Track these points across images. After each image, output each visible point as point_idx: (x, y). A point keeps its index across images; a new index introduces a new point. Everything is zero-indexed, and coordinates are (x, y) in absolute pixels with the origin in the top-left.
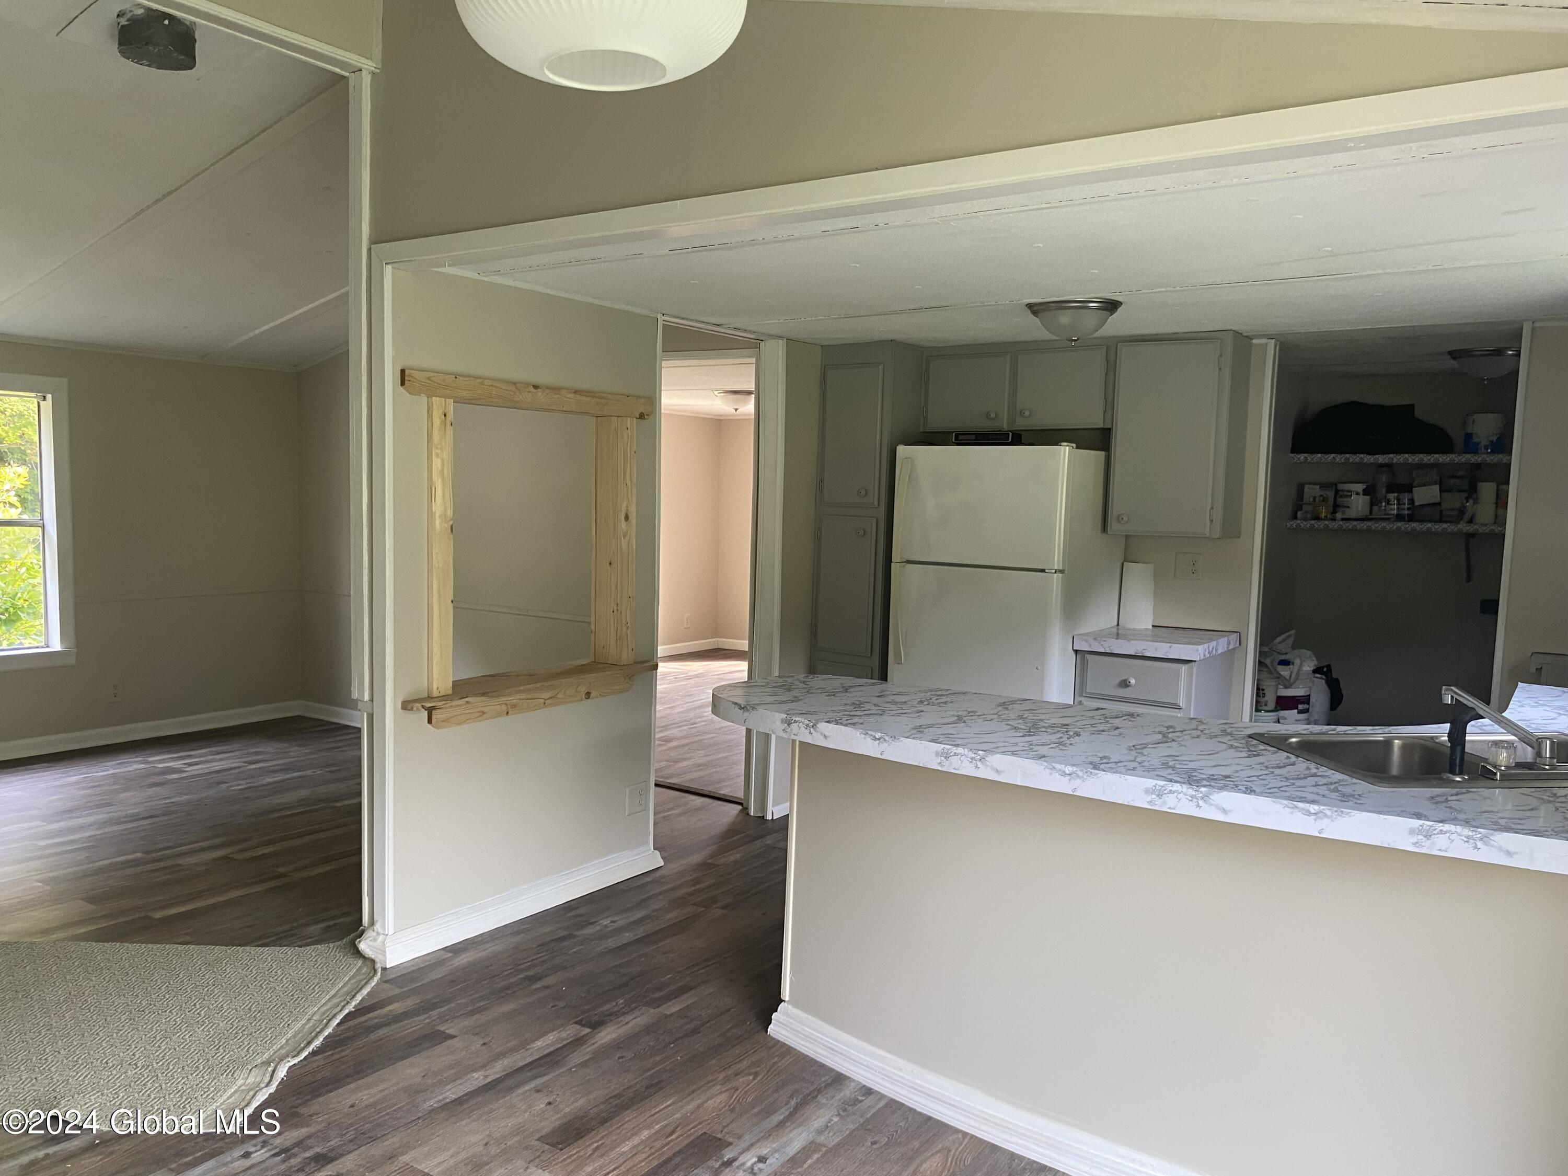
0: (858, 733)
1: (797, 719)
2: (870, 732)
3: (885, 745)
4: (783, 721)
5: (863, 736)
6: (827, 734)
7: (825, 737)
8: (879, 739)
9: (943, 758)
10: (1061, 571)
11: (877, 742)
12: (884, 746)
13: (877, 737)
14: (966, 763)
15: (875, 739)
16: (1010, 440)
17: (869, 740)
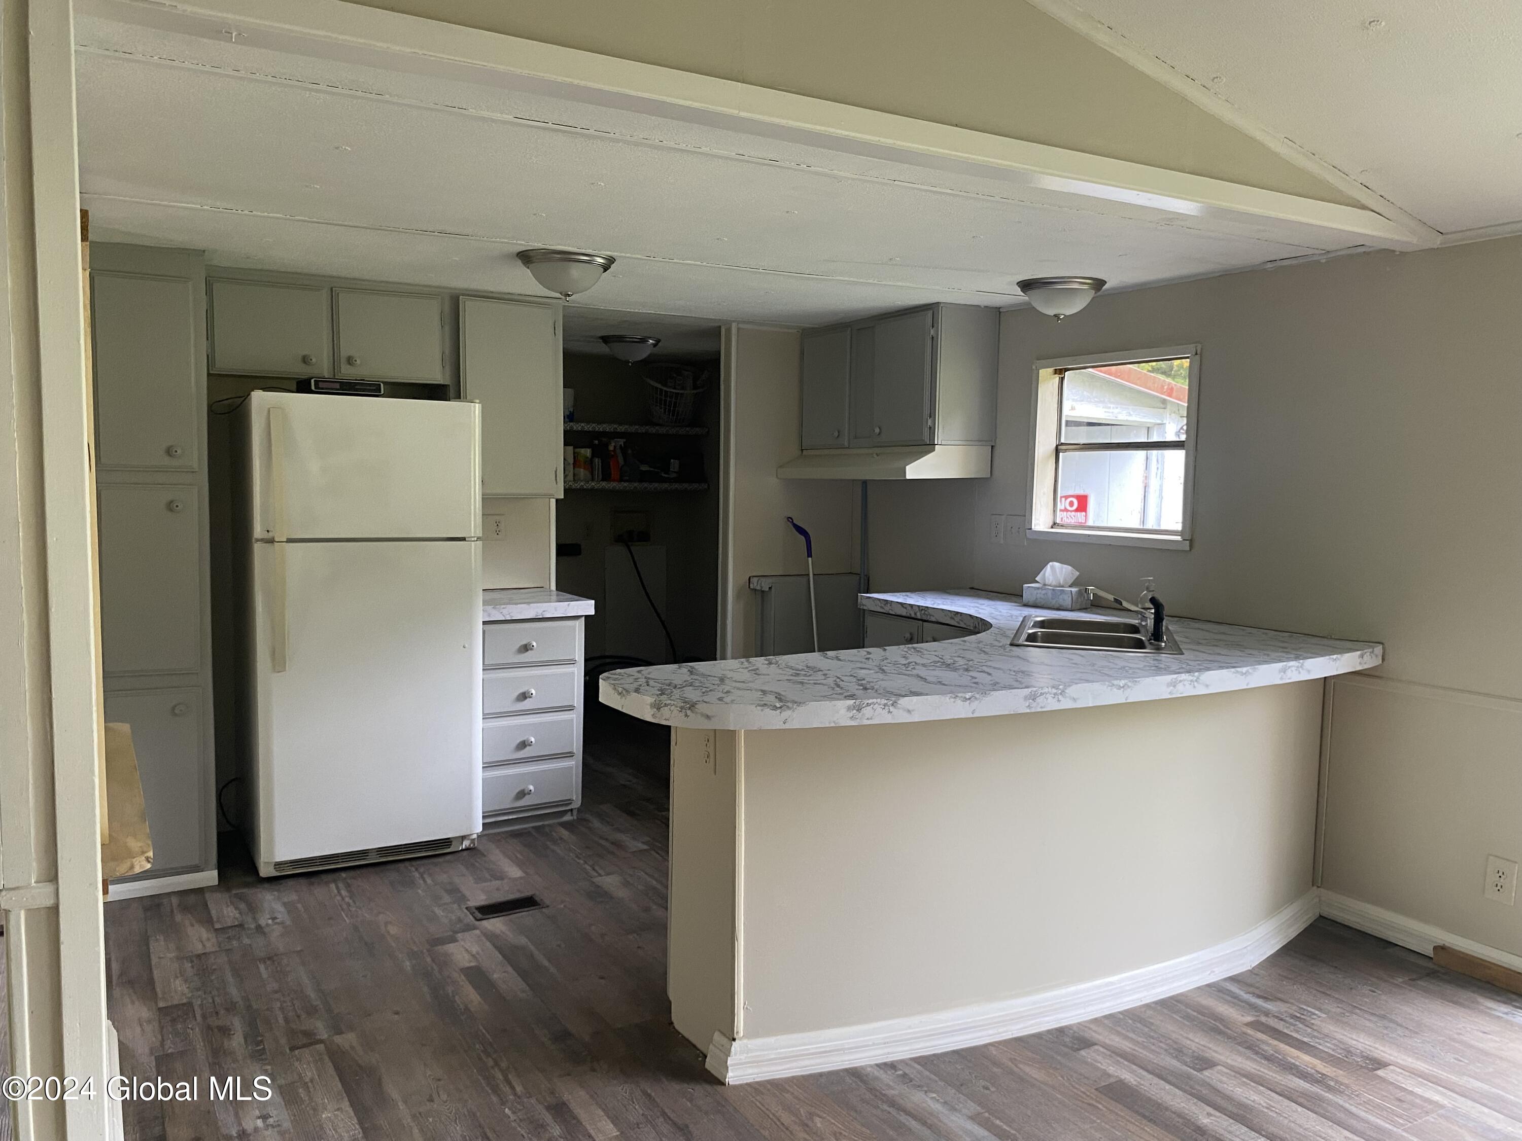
0: (947, 698)
1: (870, 701)
2: (960, 695)
3: (977, 702)
4: (849, 709)
5: (953, 700)
6: (910, 708)
7: (909, 711)
8: (969, 699)
9: (1031, 701)
10: (479, 539)
11: (968, 702)
12: (975, 704)
13: (968, 697)
14: (1050, 699)
15: (966, 699)
16: (382, 392)
17: (959, 702)
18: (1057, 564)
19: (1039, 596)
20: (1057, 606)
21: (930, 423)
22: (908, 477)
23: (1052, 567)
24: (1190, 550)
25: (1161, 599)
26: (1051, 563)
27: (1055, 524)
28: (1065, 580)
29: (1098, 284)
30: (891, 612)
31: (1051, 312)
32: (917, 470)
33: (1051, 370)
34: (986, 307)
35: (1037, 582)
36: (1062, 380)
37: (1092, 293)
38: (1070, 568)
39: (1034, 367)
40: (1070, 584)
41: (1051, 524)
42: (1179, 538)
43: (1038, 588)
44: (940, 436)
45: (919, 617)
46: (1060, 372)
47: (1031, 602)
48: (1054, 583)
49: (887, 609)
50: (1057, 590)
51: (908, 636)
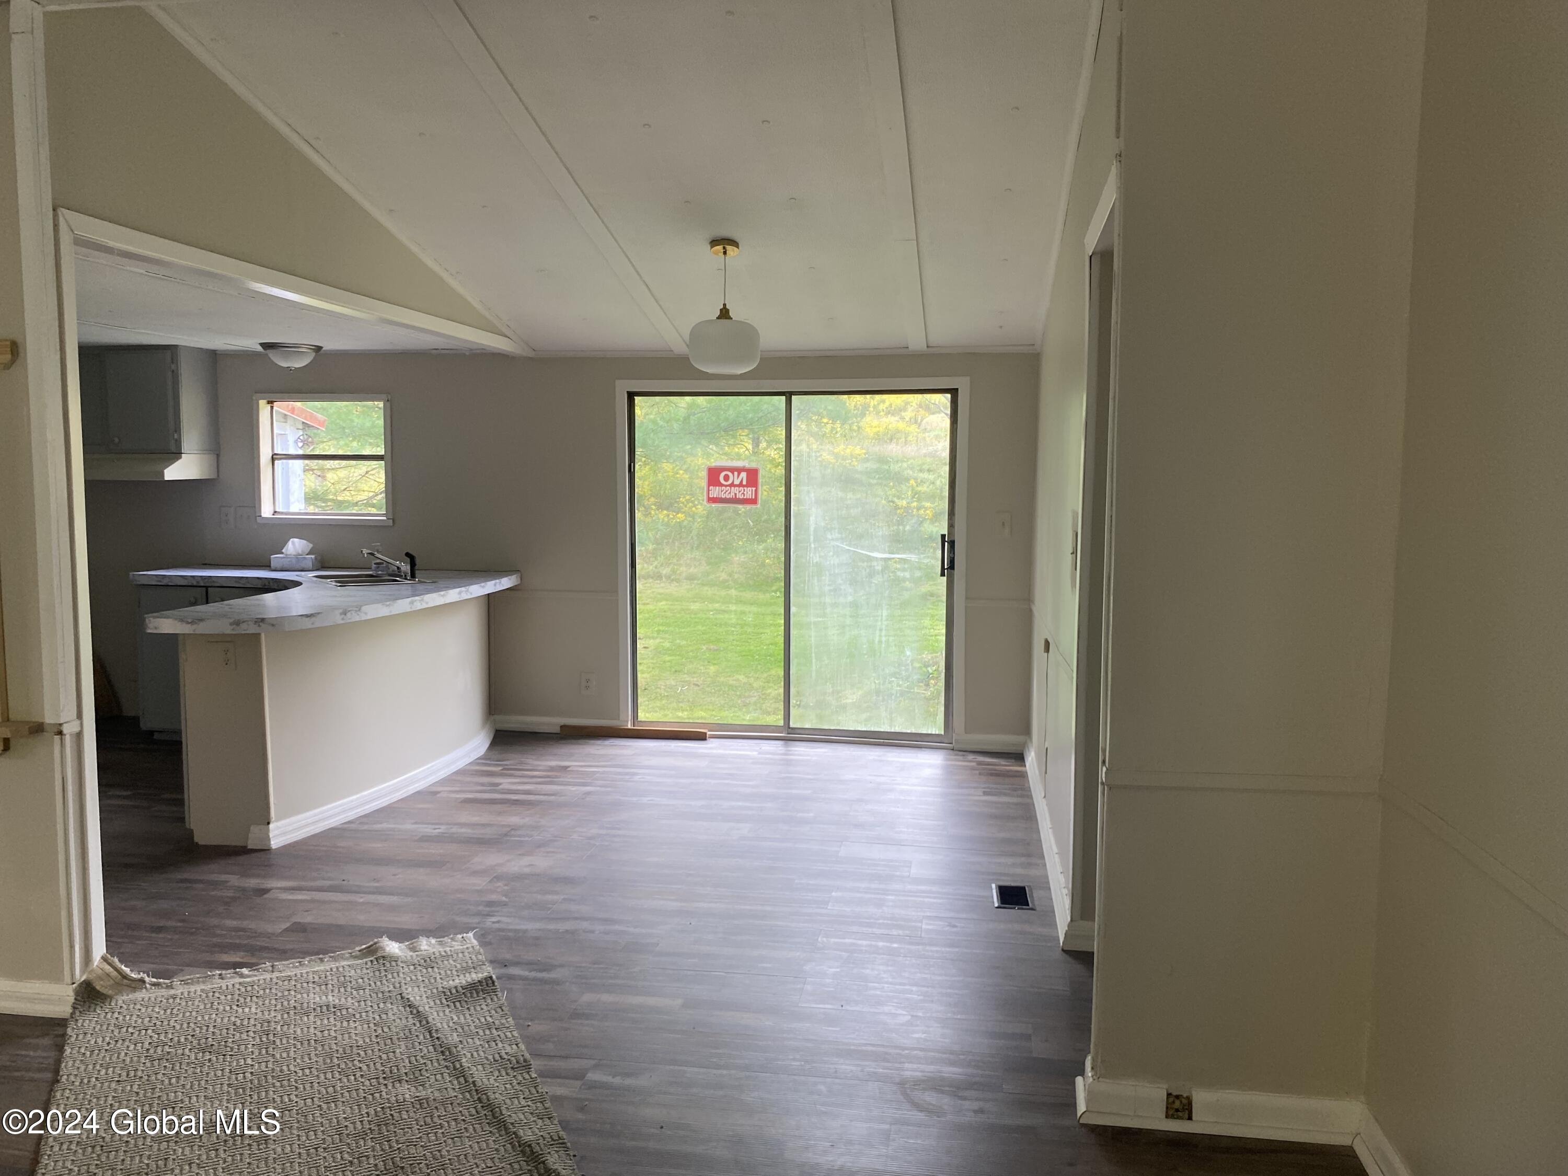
18: (296, 540)
19: (286, 563)
20: (300, 569)
21: (176, 436)
22: (166, 478)
23: (293, 542)
24: (393, 525)
25: (411, 552)
26: (291, 540)
27: (275, 512)
28: (302, 551)
29: (319, 349)
30: (170, 584)
31: (284, 364)
32: (173, 473)
33: (265, 401)
34: (207, 350)
35: (282, 553)
36: (272, 407)
37: (314, 354)
38: (305, 542)
39: (254, 398)
40: (307, 552)
41: (272, 512)
42: (385, 518)
43: (284, 557)
44: (185, 446)
45: (202, 584)
46: (270, 402)
47: (279, 566)
48: (294, 553)
49: (165, 582)
50: (298, 557)
51: (193, 600)
